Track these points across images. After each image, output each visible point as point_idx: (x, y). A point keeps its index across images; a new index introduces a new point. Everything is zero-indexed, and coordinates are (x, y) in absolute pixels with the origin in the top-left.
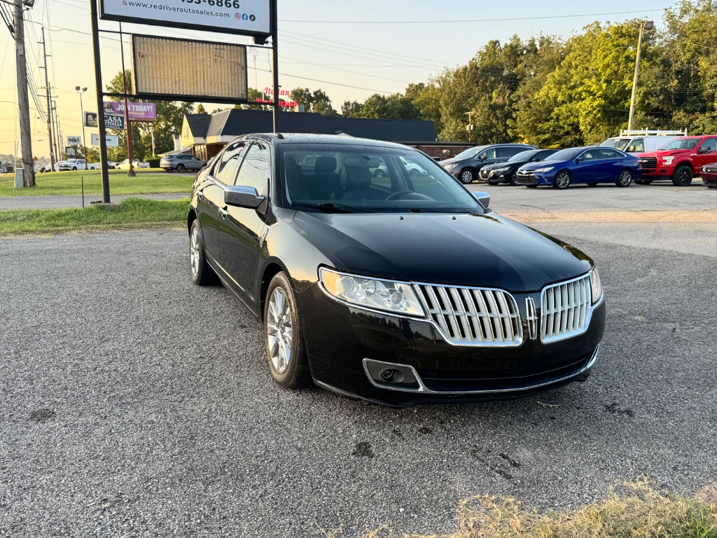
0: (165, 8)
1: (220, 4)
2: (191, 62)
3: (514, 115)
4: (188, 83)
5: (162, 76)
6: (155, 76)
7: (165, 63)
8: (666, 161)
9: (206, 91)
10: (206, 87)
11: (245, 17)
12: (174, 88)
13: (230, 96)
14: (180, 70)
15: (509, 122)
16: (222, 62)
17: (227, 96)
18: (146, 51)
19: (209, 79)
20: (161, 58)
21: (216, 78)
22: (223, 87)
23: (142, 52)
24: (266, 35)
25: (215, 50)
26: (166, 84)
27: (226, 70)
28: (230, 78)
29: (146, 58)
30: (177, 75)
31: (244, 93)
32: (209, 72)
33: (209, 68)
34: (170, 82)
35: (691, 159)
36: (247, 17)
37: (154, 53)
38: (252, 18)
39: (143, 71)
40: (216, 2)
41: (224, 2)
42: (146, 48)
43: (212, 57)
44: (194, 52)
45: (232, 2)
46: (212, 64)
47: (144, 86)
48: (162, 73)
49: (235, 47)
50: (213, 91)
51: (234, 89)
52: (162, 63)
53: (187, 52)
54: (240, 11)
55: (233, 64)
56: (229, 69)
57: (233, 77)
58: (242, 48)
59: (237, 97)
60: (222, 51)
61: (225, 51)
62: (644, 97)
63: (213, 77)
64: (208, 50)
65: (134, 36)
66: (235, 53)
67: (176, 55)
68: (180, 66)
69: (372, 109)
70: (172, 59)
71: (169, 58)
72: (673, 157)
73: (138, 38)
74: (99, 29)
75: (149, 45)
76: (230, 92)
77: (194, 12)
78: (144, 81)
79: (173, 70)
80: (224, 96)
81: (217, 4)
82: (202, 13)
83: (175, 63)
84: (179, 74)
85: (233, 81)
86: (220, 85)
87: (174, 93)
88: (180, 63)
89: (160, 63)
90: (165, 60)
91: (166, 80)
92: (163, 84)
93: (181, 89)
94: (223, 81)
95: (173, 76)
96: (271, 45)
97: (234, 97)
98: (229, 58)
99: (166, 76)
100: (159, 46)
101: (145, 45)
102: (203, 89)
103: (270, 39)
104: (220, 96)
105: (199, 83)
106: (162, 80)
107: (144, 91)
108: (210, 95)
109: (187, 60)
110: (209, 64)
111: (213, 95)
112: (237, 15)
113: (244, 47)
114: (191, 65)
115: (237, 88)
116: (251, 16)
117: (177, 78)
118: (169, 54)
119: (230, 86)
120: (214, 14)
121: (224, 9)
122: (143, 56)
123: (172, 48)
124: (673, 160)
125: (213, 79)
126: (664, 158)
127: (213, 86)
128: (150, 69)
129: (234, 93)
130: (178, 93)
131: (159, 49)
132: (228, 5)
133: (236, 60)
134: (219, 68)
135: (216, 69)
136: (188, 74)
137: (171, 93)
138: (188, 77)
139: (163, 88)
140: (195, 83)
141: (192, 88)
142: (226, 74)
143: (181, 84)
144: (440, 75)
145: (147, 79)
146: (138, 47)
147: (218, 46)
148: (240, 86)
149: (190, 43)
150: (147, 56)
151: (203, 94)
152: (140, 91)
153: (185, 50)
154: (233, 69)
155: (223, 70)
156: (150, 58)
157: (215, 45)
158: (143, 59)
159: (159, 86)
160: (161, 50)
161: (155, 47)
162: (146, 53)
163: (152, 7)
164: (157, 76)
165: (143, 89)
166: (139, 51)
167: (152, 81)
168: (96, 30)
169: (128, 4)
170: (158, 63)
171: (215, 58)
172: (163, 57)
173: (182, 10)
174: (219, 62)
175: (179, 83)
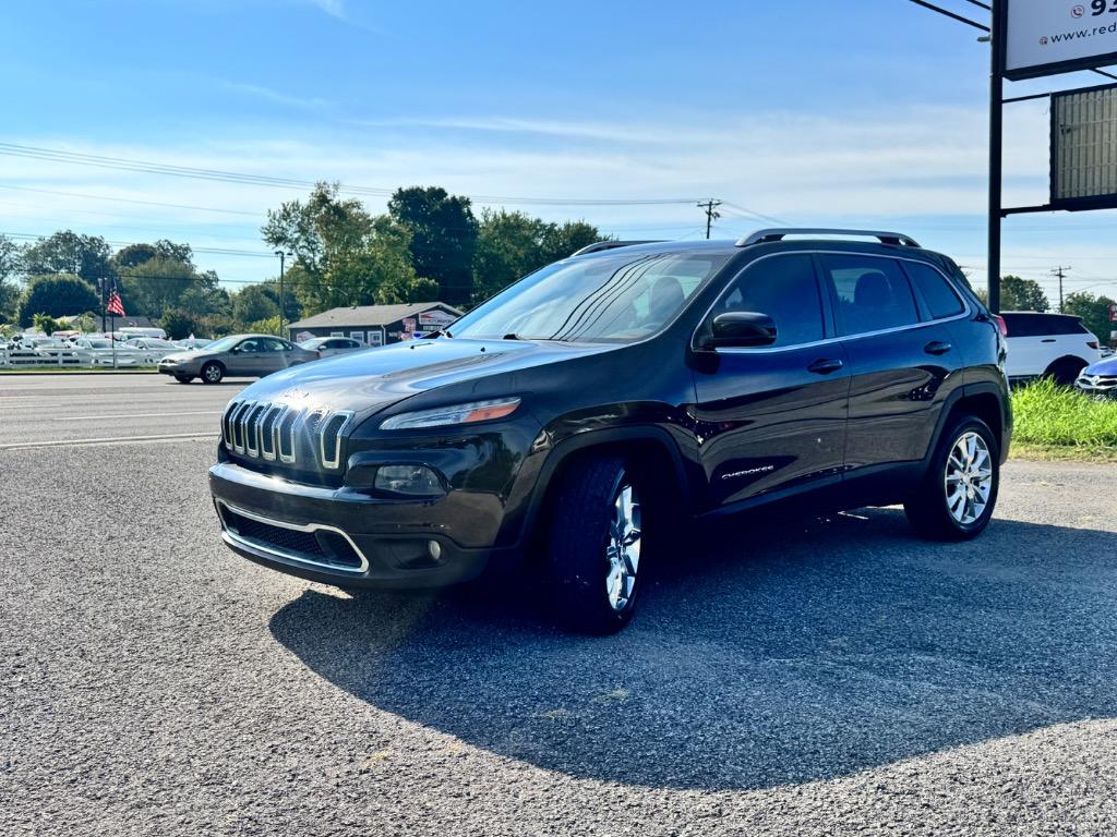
5: (1105, 161)
6: (1090, 163)
7: (1112, 134)
18: (1076, 119)
20: (1106, 126)
23: (1069, 123)
26: (1112, 176)
29: (1075, 133)
37: (1091, 120)
39: (1067, 159)
42: (1076, 113)
47: (1067, 186)
48: (1105, 155)
52: (1105, 137)
65: (1055, 96)
73: (1062, 98)
74: (1004, 99)
75: (1084, 106)
78: (1067, 177)
90: (1113, 128)
91: (1112, 167)
92: (1104, 177)
99: (1112, 161)
100: (1102, 105)
101: (1076, 108)
106: (1105, 168)
107: (1067, 196)
122: (1069, 131)
128: (1082, 152)
131: (1102, 110)
139: (1105, 184)
146: (1061, 116)
150: (1079, 128)
152: (1060, 196)
156: (1083, 132)
158: (1068, 136)
159: (1097, 181)
160: (1106, 111)
161: (1095, 109)
162: (1076, 122)
163: (1097, 31)
164: (1094, 162)
165: (1065, 192)
166: (1062, 123)
167: (1082, 175)
168: (997, 103)
169: (1050, 41)
170: (1098, 138)
172: (1110, 124)
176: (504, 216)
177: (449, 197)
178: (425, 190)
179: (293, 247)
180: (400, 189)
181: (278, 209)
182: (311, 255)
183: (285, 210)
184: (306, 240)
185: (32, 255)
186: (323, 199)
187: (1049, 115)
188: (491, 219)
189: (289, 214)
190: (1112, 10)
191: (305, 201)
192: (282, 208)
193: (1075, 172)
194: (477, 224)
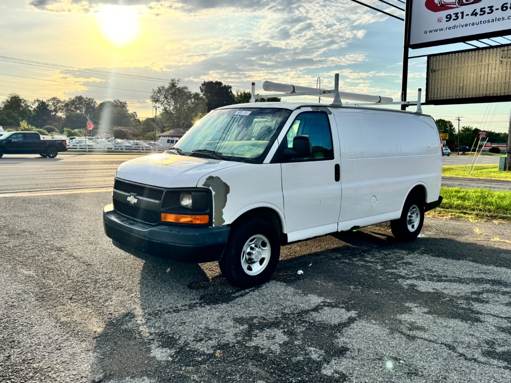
0: (458, 27)
2: (476, 68)
4: (471, 87)
5: (449, 85)
6: (442, 85)
7: (452, 74)
9: (488, 91)
10: (488, 89)
12: (458, 93)
14: (465, 77)
16: (508, 62)
18: (437, 66)
19: (493, 80)
21: (499, 79)
23: (434, 68)
25: (502, 52)
26: (452, 91)
29: (437, 73)
30: (462, 82)
32: (493, 74)
33: (493, 70)
34: (455, 89)
37: (443, 67)
39: (433, 83)
42: (437, 64)
43: (498, 60)
44: (480, 59)
46: (498, 66)
47: (433, 95)
48: (449, 82)
50: (496, 91)
52: (449, 74)
53: (473, 60)
60: (509, 52)
63: (497, 78)
64: (495, 54)
65: (429, 56)
67: (463, 64)
68: (465, 74)
70: (459, 69)
71: (456, 68)
73: (432, 57)
74: (409, 57)
75: (441, 61)
77: (485, 22)
78: (433, 91)
79: (459, 78)
82: (493, 21)
83: (461, 72)
84: (463, 80)
87: (458, 97)
88: (466, 71)
89: (448, 75)
90: (453, 70)
91: (451, 87)
92: (448, 92)
93: (464, 93)
94: (508, 80)
95: (459, 84)
99: (452, 85)
100: (448, 61)
101: (438, 62)
102: (485, 91)
105: (482, 86)
106: (448, 88)
110: (494, 67)
114: (475, 72)
117: (462, 85)
118: (456, 64)
120: (506, 18)
122: (434, 71)
123: (460, 59)
128: (439, 81)
130: (461, 97)
131: (448, 63)
134: (504, 68)
135: (501, 70)
137: (454, 97)
138: (472, 81)
139: (448, 95)
140: (478, 87)
141: (474, 91)
146: (431, 65)
147: (506, 48)
149: (477, 51)
150: (438, 70)
152: (429, 99)
153: (471, 58)
155: (508, 69)
156: (440, 73)
157: (502, 48)
158: (434, 74)
159: (445, 93)
160: (450, 63)
161: (445, 62)
162: (437, 68)
163: (447, 29)
164: (444, 85)
165: (431, 97)
166: (431, 68)
167: (439, 90)
168: (406, 58)
169: (428, 32)
170: (446, 75)
171: (501, 60)
172: (451, 69)
173: (473, 24)
174: (505, 63)
175: (463, 88)
176: (244, 93)
177: (223, 85)
178: (214, 82)
179: (162, 104)
180: (205, 82)
181: (156, 89)
182: (169, 107)
183: (159, 89)
184: (167, 101)
185: (67, 105)
186: (173, 85)
187: (426, 64)
188: (239, 94)
189: (161, 91)
190: (454, 20)
191: (167, 86)
192: (158, 88)
193: (436, 89)
194: (234, 96)
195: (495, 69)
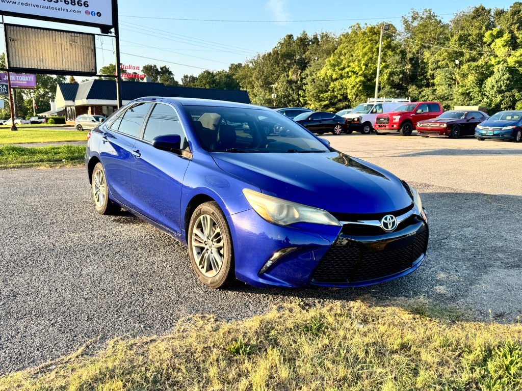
0: (30, 5)
1: (73, 3)
2: (52, 46)
3: (304, 88)
4: (50, 60)
5: (29, 55)
6: (23, 55)
7: (31, 46)
8: (395, 119)
9: (64, 66)
10: (64, 64)
11: (93, 14)
12: (39, 64)
13: (83, 71)
14: (44, 51)
15: (301, 92)
16: (76, 46)
17: (81, 71)
18: (16, 37)
19: (66, 58)
20: (28, 42)
21: (72, 58)
22: (78, 64)
23: (13, 37)
24: (110, 27)
25: (70, 37)
26: (33, 61)
27: (79, 52)
28: (82, 57)
29: (16, 42)
30: (41, 55)
31: (93, 68)
32: (66, 53)
33: (66, 50)
34: (35, 60)
35: (411, 118)
36: (95, 13)
37: (22, 38)
38: (99, 15)
39: (14, 51)
40: (70, 2)
41: (76, 2)
42: (16, 34)
43: (68, 42)
44: (54, 39)
45: (82, 3)
46: (68, 47)
47: (15, 62)
48: (29, 53)
49: (86, 35)
50: (70, 67)
51: (86, 66)
52: (29, 46)
53: (48, 38)
54: (90, 9)
55: (84, 48)
56: (82, 51)
57: (85, 57)
58: (92, 36)
59: (88, 71)
60: (76, 38)
61: (79, 38)
62: (389, 76)
63: (69, 57)
64: (65, 37)
65: (6, 25)
66: (87, 40)
67: (40, 39)
68: (43, 48)
69: (204, 82)
70: (37, 43)
71: (34, 42)
72: (399, 117)
73: (9, 27)
75: (18, 32)
76: (83, 67)
77: (53, 8)
78: (14, 58)
79: (38, 51)
80: (78, 70)
81: (71, 3)
82: (59, 9)
83: (39, 46)
84: (42, 54)
85: (85, 59)
86: (75, 63)
87: (39, 68)
88: (43, 46)
89: (27, 46)
90: (31, 43)
91: (32, 58)
92: (30, 61)
93: (45, 65)
94: (77, 59)
95: (38, 55)
96: (113, 34)
97: (86, 71)
98: (82, 43)
99: (32, 55)
100: (26, 33)
101: (15, 32)
102: (61, 65)
103: (113, 30)
104: (75, 70)
105: (58, 61)
106: (29, 58)
107: (15, 66)
108: (67, 70)
109: (49, 44)
110: (66, 47)
111: (70, 70)
112: (87, 12)
113: (93, 35)
114: (52, 48)
115: (88, 65)
116: (98, 13)
117: (41, 57)
118: (34, 39)
119: (83, 63)
120: (69, 10)
121: (77, 7)
122: (13, 40)
123: (36, 34)
124: (400, 119)
125: (69, 58)
126: (394, 117)
127: (70, 64)
128: (20, 50)
129: (86, 69)
130: (42, 68)
131: (26, 35)
132: (80, 4)
133: (87, 45)
134: (74, 50)
135: (71, 51)
136: (49, 54)
137: (36, 68)
138: (50, 56)
139: (30, 64)
140: (56, 61)
141: (53, 64)
142: (80, 54)
143: (44, 61)
144: (253, 58)
145: (17, 57)
146: (9, 33)
147: (73, 34)
148: (91, 63)
149: (51, 31)
150: (17, 40)
151: (61, 69)
152: (12, 66)
153: (47, 36)
154: (85, 51)
155: (77, 51)
156: (19, 43)
157: (70, 34)
158: (13, 42)
159: (26, 62)
160: (28, 36)
161: (23, 34)
163: (20, 4)
164: (25, 55)
165: (13, 64)
166: (10, 36)
167: (20, 59)
170: (25, 46)
171: (71, 43)
172: (30, 42)
173: (44, 7)
174: (74, 46)
175: (43, 60)
195: (67, 49)
